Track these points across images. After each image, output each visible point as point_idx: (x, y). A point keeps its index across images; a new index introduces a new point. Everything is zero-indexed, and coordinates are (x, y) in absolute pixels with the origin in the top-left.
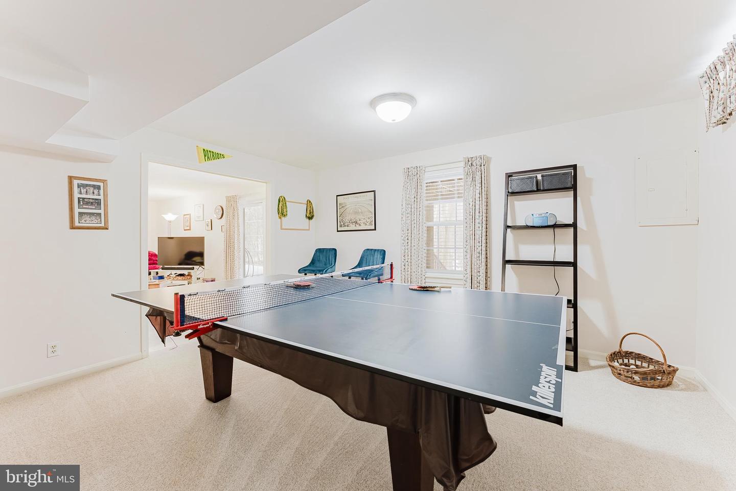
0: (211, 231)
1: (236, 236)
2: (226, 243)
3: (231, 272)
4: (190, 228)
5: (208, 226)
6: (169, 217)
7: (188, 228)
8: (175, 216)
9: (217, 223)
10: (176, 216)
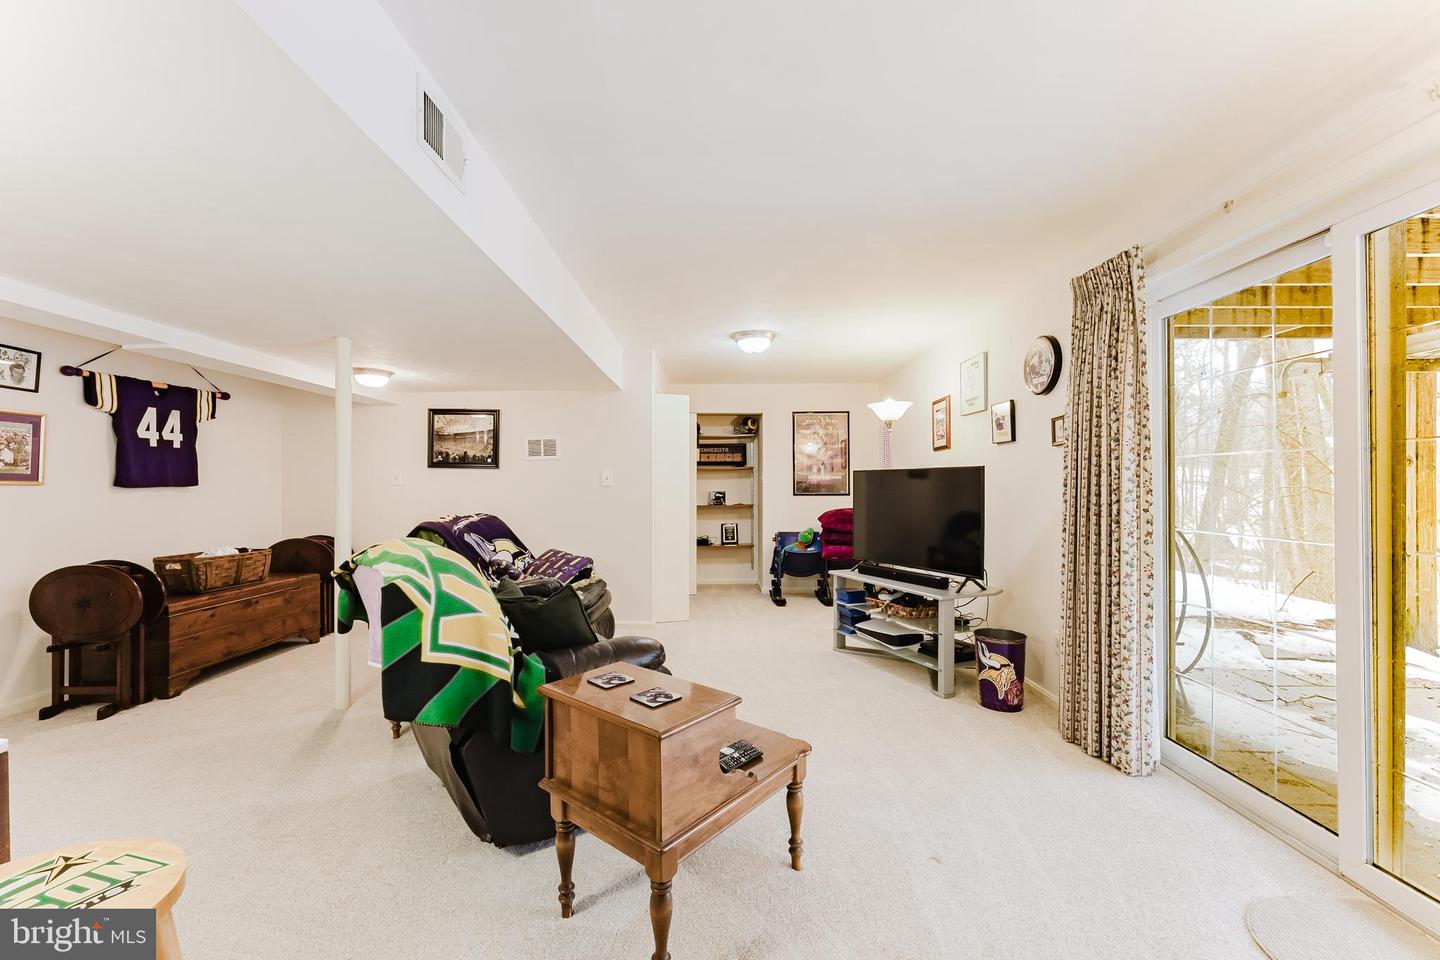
0: (1013, 444)
1: (1128, 458)
2: (1071, 492)
3: (1098, 633)
4: (949, 441)
5: (1000, 426)
6: (889, 409)
7: (943, 442)
8: (904, 406)
9: (1038, 413)
10: (907, 405)
